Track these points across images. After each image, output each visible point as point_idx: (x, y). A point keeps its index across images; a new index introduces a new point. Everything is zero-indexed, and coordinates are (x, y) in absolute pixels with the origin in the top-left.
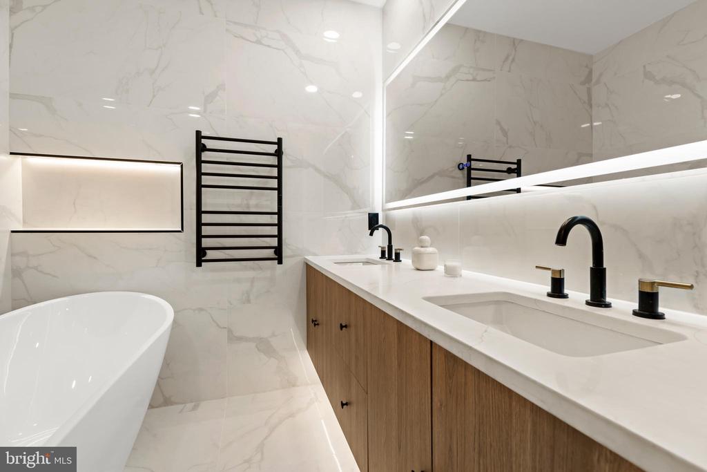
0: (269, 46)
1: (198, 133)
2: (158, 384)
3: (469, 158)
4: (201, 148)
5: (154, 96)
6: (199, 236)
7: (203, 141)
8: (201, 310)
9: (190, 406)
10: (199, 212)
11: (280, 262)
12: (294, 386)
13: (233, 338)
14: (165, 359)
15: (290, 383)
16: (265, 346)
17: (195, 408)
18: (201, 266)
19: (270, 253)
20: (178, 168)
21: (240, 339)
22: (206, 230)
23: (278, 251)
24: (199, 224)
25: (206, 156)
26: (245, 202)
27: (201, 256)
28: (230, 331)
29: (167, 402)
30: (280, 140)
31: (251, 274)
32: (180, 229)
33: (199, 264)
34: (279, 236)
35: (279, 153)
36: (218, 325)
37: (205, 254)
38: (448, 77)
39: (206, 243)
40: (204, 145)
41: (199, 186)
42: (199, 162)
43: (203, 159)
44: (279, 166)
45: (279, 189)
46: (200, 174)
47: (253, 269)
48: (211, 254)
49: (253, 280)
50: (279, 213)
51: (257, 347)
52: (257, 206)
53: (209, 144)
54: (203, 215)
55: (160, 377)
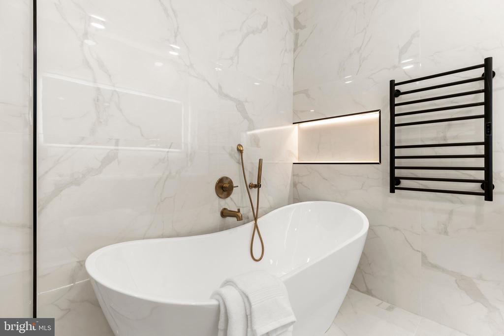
1: (392, 82)
4: (394, 94)
5: (360, 66)
6: (393, 168)
8: (396, 229)
10: (393, 147)
11: (489, 198)
13: (428, 264)
17: (389, 309)
18: (394, 192)
20: (377, 114)
21: (435, 267)
22: (397, 162)
23: (487, 185)
24: (393, 157)
26: (442, 135)
27: (395, 184)
28: (424, 256)
29: (369, 292)
30: (488, 60)
32: (378, 162)
33: (392, 191)
34: (488, 169)
36: (412, 247)
37: (399, 183)
39: (399, 173)
41: (393, 126)
42: (393, 106)
43: (395, 103)
44: (487, 90)
45: (488, 116)
46: (393, 116)
47: (452, 202)
48: (404, 183)
49: (451, 213)
50: (488, 143)
51: (456, 281)
54: (396, 149)
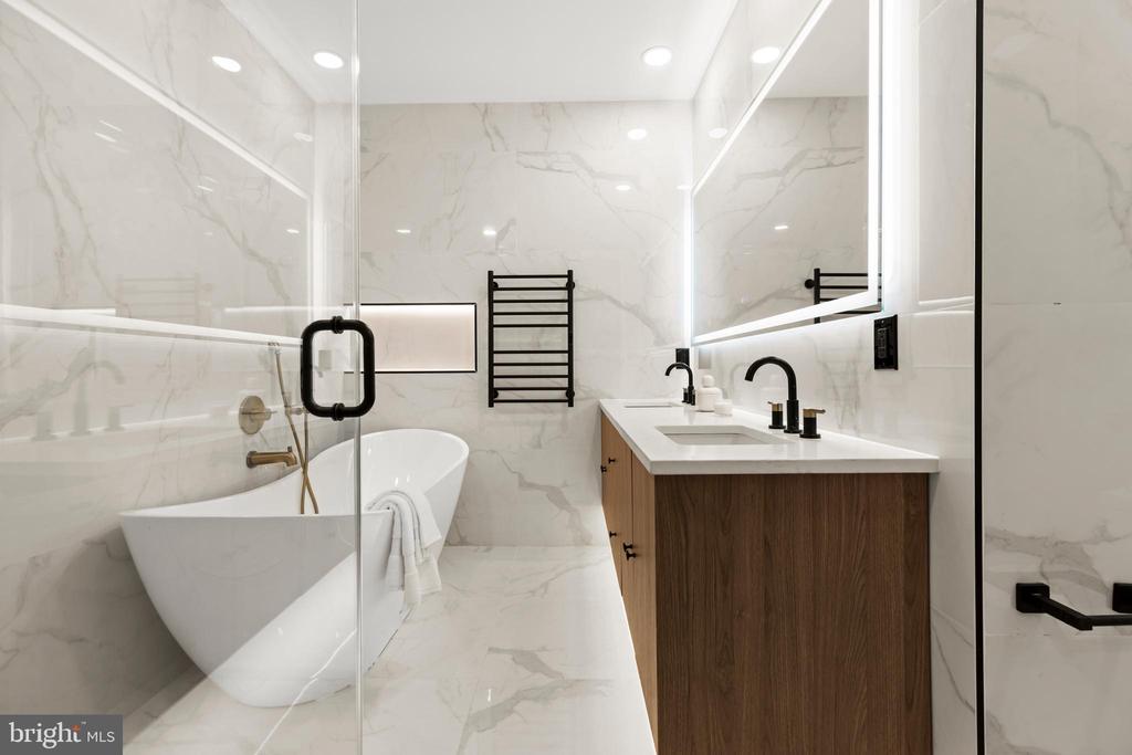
0: (559, 171)
1: (490, 273)
2: (454, 521)
3: (817, 273)
4: (493, 287)
5: (451, 240)
6: (492, 377)
7: (495, 280)
8: (493, 452)
9: (483, 548)
10: (492, 352)
11: (571, 405)
12: (588, 544)
13: (525, 485)
14: (460, 497)
15: (584, 541)
16: (556, 496)
17: (488, 550)
18: (493, 407)
19: (561, 394)
20: (472, 308)
21: (531, 486)
22: (498, 371)
23: (570, 392)
24: (492, 365)
25: (497, 295)
26: (536, 340)
27: (493, 396)
28: (521, 477)
29: (463, 542)
30: (570, 272)
31: (540, 417)
32: (474, 370)
33: (491, 405)
34: (570, 376)
35: (570, 286)
36: (509, 469)
37: (497, 395)
38: (787, 168)
39: (498, 383)
40: (496, 284)
41: (491, 326)
42: (491, 302)
43: (495, 299)
44: (570, 301)
45: (570, 326)
46: (492, 314)
47: (544, 412)
48: (502, 395)
49: (543, 424)
50: (570, 352)
51: (548, 496)
52: (546, 344)
53: (501, 283)
54: (495, 355)
55: (454, 516)
